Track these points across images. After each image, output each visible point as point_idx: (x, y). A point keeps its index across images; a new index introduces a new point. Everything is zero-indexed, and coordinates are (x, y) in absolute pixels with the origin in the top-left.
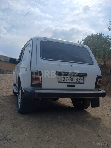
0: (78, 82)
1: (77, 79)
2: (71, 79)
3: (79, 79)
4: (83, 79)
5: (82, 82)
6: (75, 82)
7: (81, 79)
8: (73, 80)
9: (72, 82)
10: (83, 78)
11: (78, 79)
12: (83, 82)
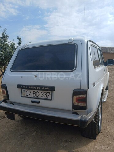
0: (43, 97)
1: (42, 93)
2: (35, 94)
3: (46, 93)
4: (51, 94)
5: (49, 98)
6: (40, 97)
7: (48, 95)
8: (38, 94)
9: (36, 97)
10: (51, 92)
11: (44, 94)
12: (51, 98)
